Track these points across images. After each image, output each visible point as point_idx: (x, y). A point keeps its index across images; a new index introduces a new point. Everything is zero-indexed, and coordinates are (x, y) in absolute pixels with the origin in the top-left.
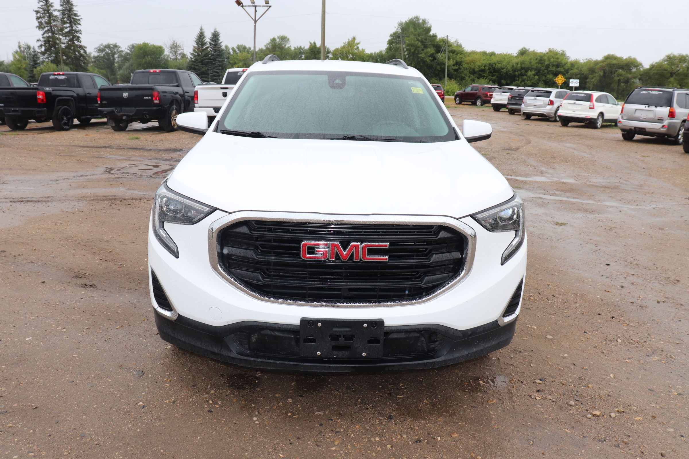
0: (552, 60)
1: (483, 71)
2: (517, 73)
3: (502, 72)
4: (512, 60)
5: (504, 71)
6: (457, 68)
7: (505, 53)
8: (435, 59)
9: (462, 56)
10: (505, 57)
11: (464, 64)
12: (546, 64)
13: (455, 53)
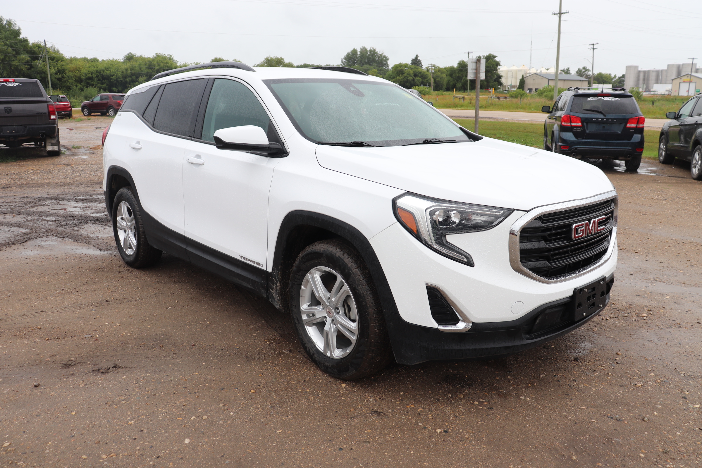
0: (162, 64)
1: (91, 79)
2: (128, 80)
3: (111, 79)
4: (120, 67)
5: (114, 78)
6: (60, 76)
7: (111, 59)
8: (31, 67)
9: (63, 63)
10: (112, 63)
11: (67, 72)
12: (156, 69)
13: (55, 60)
